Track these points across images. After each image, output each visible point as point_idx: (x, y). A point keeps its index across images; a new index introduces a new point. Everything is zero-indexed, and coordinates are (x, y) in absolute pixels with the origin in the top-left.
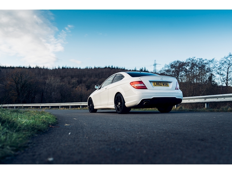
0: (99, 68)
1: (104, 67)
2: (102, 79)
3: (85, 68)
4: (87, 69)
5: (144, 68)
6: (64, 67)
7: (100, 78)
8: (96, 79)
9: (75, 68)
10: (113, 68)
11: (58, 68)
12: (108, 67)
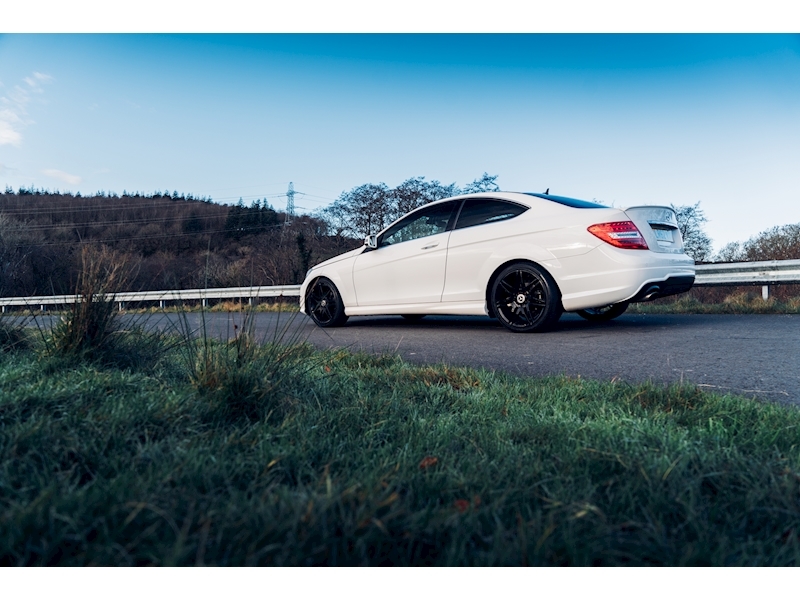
0: (137, 196)
1: (153, 194)
2: (149, 226)
3: (94, 195)
4: (99, 197)
5: (262, 201)
6: (27, 190)
7: (143, 225)
8: (132, 226)
9: (61, 193)
10: (178, 199)
11: (7, 193)
12: (162, 195)
